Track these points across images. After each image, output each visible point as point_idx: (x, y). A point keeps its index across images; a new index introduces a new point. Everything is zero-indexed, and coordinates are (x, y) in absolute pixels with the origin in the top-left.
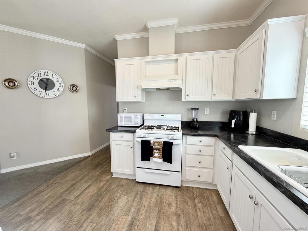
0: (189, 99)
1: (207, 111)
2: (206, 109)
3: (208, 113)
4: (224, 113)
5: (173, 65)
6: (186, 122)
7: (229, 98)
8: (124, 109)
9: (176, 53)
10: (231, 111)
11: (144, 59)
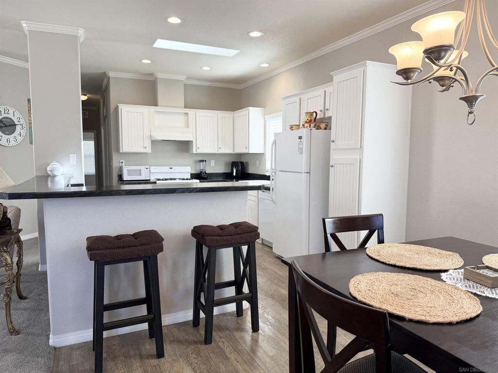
0: (199, 151)
1: (213, 163)
2: (212, 161)
3: (214, 165)
4: (227, 164)
5: (182, 118)
6: (194, 174)
7: (230, 151)
8: (121, 161)
9: (185, 107)
10: (233, 162)
11: (153, 109)
